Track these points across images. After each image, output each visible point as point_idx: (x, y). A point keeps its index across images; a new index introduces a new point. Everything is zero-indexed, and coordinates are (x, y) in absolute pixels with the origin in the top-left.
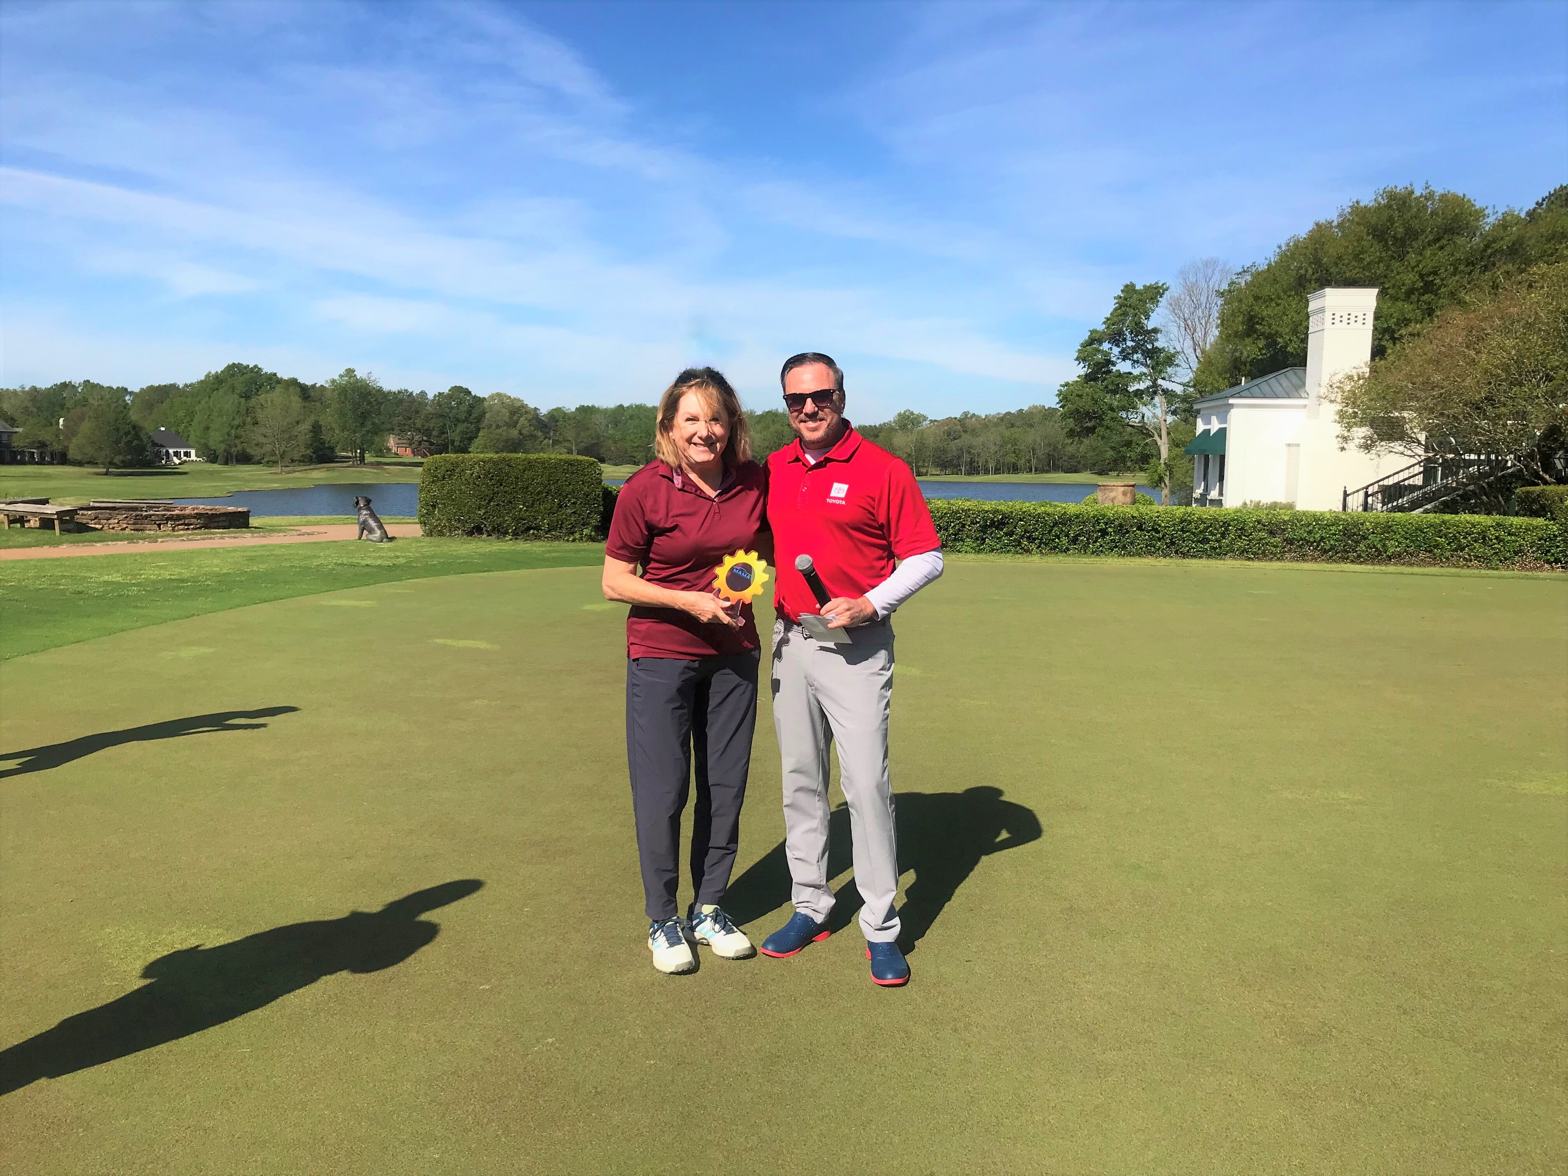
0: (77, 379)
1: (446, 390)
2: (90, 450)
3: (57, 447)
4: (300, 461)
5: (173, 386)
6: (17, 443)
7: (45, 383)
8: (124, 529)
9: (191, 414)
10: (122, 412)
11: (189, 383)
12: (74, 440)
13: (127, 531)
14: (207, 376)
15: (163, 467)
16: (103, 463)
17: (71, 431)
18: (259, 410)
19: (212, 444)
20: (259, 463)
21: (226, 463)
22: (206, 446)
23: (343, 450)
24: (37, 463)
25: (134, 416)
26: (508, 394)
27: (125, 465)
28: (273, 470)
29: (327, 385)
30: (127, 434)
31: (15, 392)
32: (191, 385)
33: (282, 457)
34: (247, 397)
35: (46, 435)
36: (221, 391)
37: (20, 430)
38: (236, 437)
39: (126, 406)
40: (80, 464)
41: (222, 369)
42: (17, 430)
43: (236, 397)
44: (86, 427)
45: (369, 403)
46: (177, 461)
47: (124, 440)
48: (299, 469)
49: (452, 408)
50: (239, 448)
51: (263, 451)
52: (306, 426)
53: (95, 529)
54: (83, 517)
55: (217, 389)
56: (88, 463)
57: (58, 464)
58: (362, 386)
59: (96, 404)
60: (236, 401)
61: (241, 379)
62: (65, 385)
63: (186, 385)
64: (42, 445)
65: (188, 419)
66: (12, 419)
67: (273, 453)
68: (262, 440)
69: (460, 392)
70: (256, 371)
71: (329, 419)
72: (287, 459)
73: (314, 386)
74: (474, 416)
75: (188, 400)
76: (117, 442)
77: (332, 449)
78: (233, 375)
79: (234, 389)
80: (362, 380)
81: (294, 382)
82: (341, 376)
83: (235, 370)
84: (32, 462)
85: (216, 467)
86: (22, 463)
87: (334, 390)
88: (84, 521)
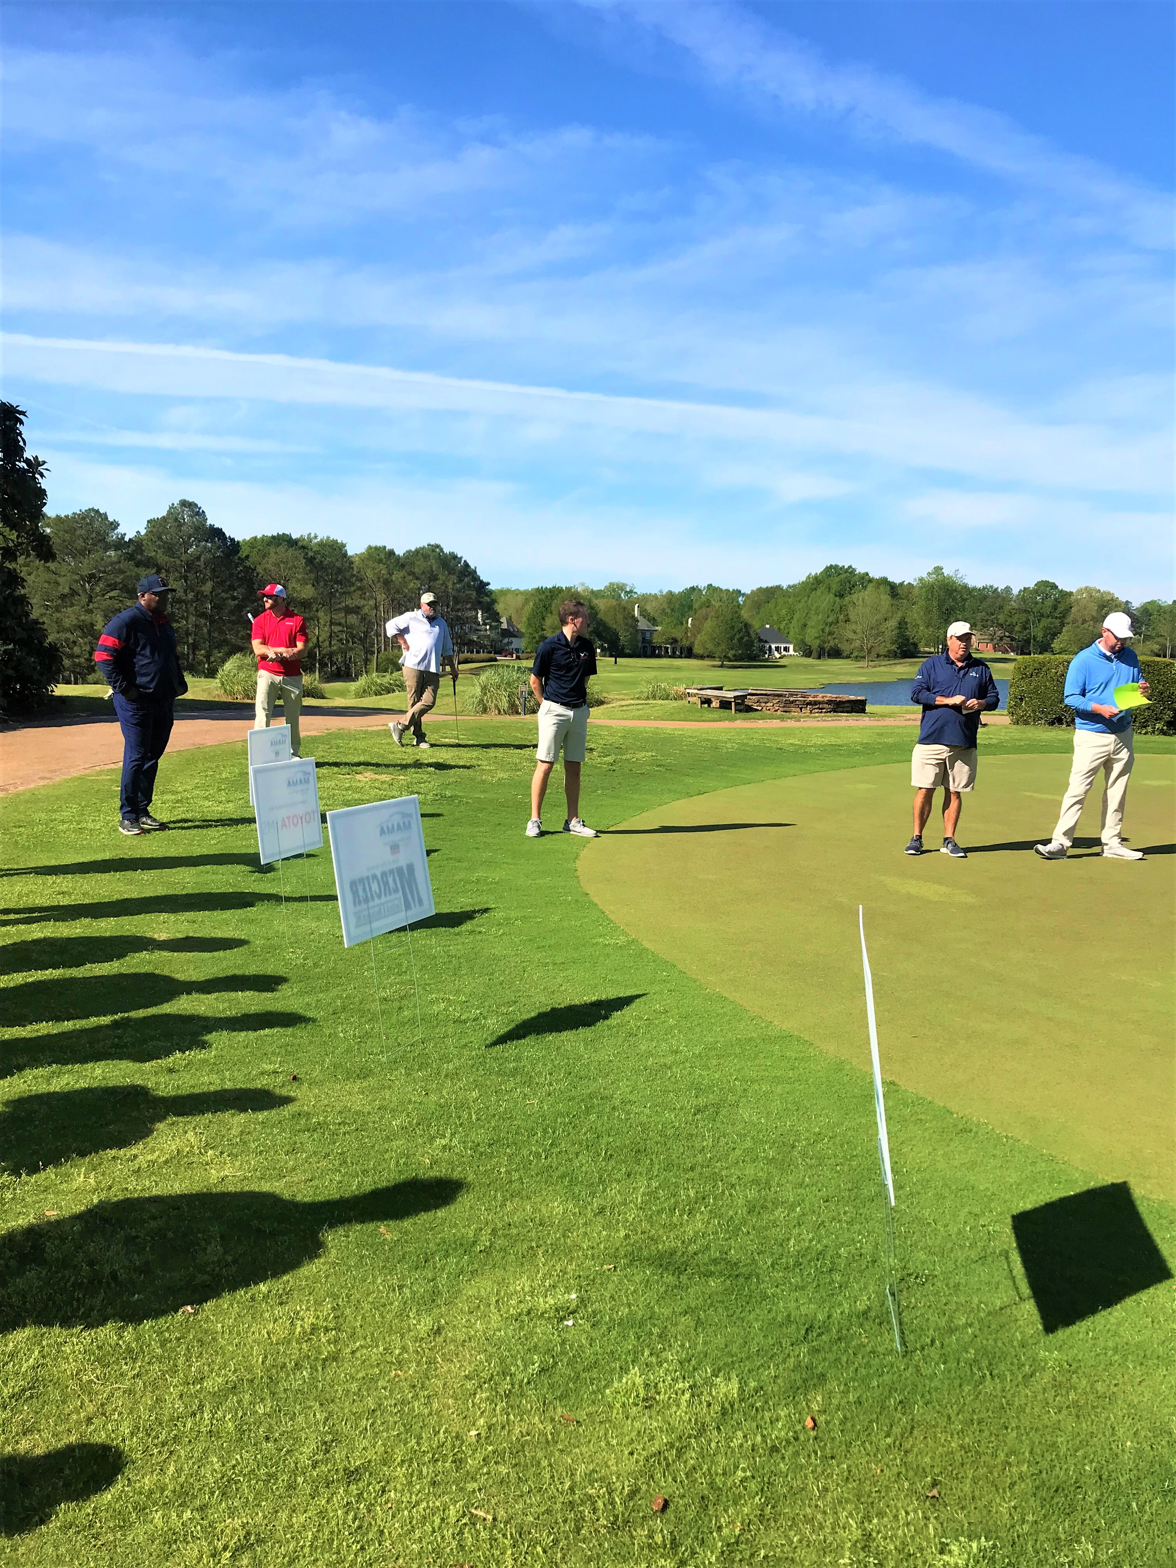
0: (702, 584)
1: (1031, 585)
2: (710, 646)
3: (686, 643)
4: (885, 656)
5: (778, 588)
6: (657, 640)
7: (678, 588)
8: (776, 711)
9: (792, 612)
10: (736, 612)
11: (791, 584)
12: (699, 637)
13: (779, 712)
14: (809, 577)
15: (767, 660)
16: (719, 657)
17: (697, 629)
18: (851, 608)
19: (808, 640)
20: (848, 657)
21: (819, 658)
22: (803, 642)
23: (927, 646)
24: (670, 657)
25: (745, 614)
26: (1098, 588)
27: (737, 658)
28: (861, 664)
29: (915, 584)
30: (740, 631)
31: (655, 596)
32: (794, 586)
33: (869, 652)
34: (841, 596)
35: (677, 634)
36: (819, 592)
37: (659, 628)
38: (829, 634)
39: (739, 605)
40: (701, 657)
41: (822, 570)
42: (657, 628)
43: (831, 596)
44: (708, 625)
45: (954, 599)
46: (777, 655)
47: (737, 636)
48: (884, 663)
49: (1037, 603)
50: (832, 643)
51: (852, 647)
52: (893, 623)
53: (757, 710)
54: (750, 701)
55: (816, 589)
56: (708, 657)
57: (686, 657)
58: (948, 583)
59: (717, 605)
60: (832, 600)
61: (837, 579)
62: (693, 589)
63: (789, 586)
64: (675, 641)
65: (789, 617)
66: (654, 619)
67: (861, 649)
68: (851, 636)
69: (1045, 587)
70: (850, 571)
71: (915, 615)
72: (874, 654)
73: (902, 584)
74: (1058, 611)
75: (790, 600)
76: (732, 639)
77: (915, 645)
78: (830, 576)
79: (829, 589)
80: (949, 578)
81: (884, 581)
82: (929, 574)
83: (832, 571)
84: (667, 656)
85: (810, 661)
86: (659, 656)
87: (921, 588)
88: (750, 704)
